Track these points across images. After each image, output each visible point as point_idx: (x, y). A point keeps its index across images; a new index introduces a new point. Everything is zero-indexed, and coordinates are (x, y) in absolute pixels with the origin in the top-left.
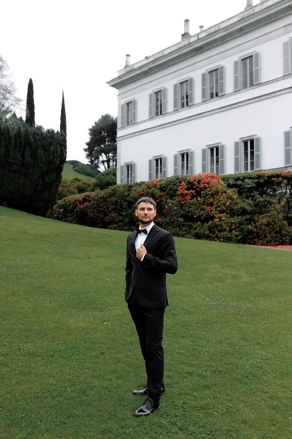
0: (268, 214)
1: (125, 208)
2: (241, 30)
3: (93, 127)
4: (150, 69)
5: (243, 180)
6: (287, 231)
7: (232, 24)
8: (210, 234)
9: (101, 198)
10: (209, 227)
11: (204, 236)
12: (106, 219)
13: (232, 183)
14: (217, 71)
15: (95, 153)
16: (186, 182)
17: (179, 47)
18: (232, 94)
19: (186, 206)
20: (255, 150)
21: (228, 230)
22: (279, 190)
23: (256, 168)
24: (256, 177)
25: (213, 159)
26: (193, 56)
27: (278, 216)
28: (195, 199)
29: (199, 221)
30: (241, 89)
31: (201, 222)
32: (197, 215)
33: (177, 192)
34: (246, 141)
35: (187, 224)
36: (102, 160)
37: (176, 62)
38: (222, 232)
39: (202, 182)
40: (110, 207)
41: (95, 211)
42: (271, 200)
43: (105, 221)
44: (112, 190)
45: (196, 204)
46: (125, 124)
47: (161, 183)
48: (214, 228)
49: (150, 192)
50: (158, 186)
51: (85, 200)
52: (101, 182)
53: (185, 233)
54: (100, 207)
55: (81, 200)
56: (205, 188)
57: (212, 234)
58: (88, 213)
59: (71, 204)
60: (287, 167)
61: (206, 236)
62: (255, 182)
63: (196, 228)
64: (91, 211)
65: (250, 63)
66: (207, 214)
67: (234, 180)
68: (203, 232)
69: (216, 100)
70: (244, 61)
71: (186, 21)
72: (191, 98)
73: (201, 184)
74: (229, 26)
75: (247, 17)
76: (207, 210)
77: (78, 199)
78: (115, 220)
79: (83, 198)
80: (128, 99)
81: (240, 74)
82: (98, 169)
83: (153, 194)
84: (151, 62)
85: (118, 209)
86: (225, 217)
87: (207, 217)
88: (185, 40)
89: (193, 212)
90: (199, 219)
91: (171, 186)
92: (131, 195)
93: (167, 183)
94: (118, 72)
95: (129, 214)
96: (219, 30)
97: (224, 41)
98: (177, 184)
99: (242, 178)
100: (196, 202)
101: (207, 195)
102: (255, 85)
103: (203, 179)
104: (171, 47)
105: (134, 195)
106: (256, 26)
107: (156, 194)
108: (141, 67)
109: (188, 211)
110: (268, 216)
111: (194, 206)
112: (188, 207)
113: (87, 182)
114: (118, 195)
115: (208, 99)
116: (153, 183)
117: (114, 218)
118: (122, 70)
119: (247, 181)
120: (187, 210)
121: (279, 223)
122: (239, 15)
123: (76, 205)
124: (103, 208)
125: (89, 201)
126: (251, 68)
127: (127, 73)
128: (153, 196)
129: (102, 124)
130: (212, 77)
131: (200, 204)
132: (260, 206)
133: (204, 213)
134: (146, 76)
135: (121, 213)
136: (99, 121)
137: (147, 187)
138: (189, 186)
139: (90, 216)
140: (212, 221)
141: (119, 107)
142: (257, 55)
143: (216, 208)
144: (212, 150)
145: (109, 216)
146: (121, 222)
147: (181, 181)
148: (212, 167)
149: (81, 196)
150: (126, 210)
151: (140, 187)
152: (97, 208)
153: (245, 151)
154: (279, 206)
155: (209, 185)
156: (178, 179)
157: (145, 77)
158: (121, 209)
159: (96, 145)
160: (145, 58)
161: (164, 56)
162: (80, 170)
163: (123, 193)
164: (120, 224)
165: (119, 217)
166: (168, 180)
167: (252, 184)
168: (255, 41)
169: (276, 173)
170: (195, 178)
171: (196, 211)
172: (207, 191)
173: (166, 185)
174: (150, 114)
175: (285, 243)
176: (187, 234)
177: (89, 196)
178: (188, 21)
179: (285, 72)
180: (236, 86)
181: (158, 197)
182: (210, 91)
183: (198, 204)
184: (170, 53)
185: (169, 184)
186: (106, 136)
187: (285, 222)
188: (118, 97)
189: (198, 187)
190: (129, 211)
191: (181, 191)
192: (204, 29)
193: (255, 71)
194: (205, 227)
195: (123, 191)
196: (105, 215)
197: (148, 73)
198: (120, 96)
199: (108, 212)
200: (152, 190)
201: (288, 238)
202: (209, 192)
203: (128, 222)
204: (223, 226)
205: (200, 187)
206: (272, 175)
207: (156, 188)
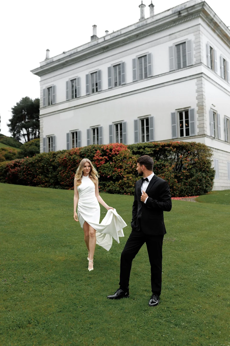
0: (163, 174)
1: (51, 171)
2: (137, 35)
3: (15, 107)
4: (67, 62)
5: (144, 149)
6: (177, 187)
7: (130, 31)
8: (120, 190)
9: (30, 163)
10: (119, 185)
11: (116, 192)
12: (34, 180)
13: (136, 151)
14: (119, 66)
15: (17, 128)
16: (100, 150)
17: (89, 46)
18: (131, 84)
19: (101, 169)
20: (149, 126)
21: (133, 187)
22: (169, 156)
23: (151, 140)
24: (154, 146)
25: (118, 132)
26: (101, 53)
27: (171, 175)
28: (108, 163)
29: (111, 180)
30: (138, 80)
31: (113, 182)
32: (110, 175)
33: (93, 158)
34: (143, 119)
35: (101, 183)
36: (23, 134)
37: (88, 57)
38: (129, 188)
39: (113, 150)
40: (37, 171)
41: (25, 174)
42: (165, 163)
43: (34, 182)
44: (40, 157)
45: (109, 167)
46: (46, 104)
47: (81, 151)
48: (123, 185)
49: (72, 158)
50: (78, 154)
51: (15, 165)
52: (25, 151)
53: (101, 190)
54: (29, 171)
55: (12, 166)
56: (116, 154)
57: (122, 190)
58: (18, 176)
59: (3, 169)
60: (174, 139)
61: (117, 192)
62: (152, 150)
63: (109, 186)
64: (21, 174)
65: (144, 60)
66: (117, 174)
67: (137, 148)
68: (115, 189)
69: (119, 88)
70: (140, 59)
71: (94, 26)
72: (100, 86)
73: (112, 151)
74: (128, 32)
75: (142, 26)
76: (118, 172)
77: (9, 165)
78: (42, 181)
79: (14, 164)
80: (49, 85)
81: (137, 69)
82: (20, 141)
83: (74, 159)
84: (68, 56)
85: (45, 172)
86: (132, 176)
87: (118, 177)
88: (94, 41)
89: (107, 173)
90: (111, 178)
91: (89, 153)
92: (55, 161)
93: (85, 151)
94: (40, 63)
95: (54, 176)
96: (121, 35)
97: (125, 43)
98: (94, 152)
99: (143, 147)
100: (109, 165)
101: (117, 160)
102: (149, 77)
103: (114, 148)
104: (83, 45)
105: (58, 160)
106: (149, 33)
107: (77, 159)
108: (59, 60)
109: (102, 173)
110: (163, 175)
111: (108, 169)
112: (103, 169)
113: (12, 151)
114: (44, 161)
115: (113, 87)
116: (74, 151)
117: (41, 179)
118: (44, 61)
119: (146, 149)
120: (102, 171)
121: (171, 181)
122: (136, 24)
123: (8, 170)
124: (31, 171)
125: (19, 166)
126: (146, 65)
127: (48, 64)
128: (74, 161)
129: (23, 104)
130: (116, 70)
131: (112, 167)
132: (157, 168)
133: (115, 174)
134: (64, 67)
135: (47, 175)
136: (20, 102)
137: (69, 154)
138: (103, 153)
139: (21, 178)
140: (122, 180)
141: (41, 91)
142: (150, 55)
143: (124, 170)
144: (117, 126)
145: (37, 178)
146: (47, 183)
147: (97, 149)
148: (117, 139)
149: (12, 162)
150: (52, 172)
151: (63, 154)
152: (26, 172)
153: (142, 127)
154: (171, 168)
155: (118, 153)
156: (94, 148)
157: (62, 68)
158: (47, 172)
159: (18, 122)
160: (62, 53)
161: (77, 52)
162: (5, 142)
163: (48, 159)
164: (46, 185)
165: (45, 178)
166: (86, 149)
167: (151, 152)
168: (148, 44)
169: (167, 143)
170: (107, 147)
171: (109, 172)
172: (117, 157)
173: (85, 152)
174: (67, 97)
175: (176, 196)
176: (102, 191)
177: (19, 162)
178: (95, 26)
179: (171, 69)
180: (134, 77)
181: (78, 162)
182: (115, 81)
183: (110, 167)
184: (83, 50)
185: (87, 152)
186: (26, 114)
187: (176, 180)
188: (40, 83)
189: (110, 154)
190: (54, 174)
191: (97, 157)
192: (109, 33)
193: (148, 67)
194: (117, 185)
195: (49, 158)
196: (34, 177)
197: (65, 65)
198: (41, 82)
199: (36, 175)
200: (73, 156)
201: (178, 191)
202: (119, 158)
203: (53, 183)
204: (130, 184)
205: (112, 154)
206: (165, 144)
207: (76, 155)
